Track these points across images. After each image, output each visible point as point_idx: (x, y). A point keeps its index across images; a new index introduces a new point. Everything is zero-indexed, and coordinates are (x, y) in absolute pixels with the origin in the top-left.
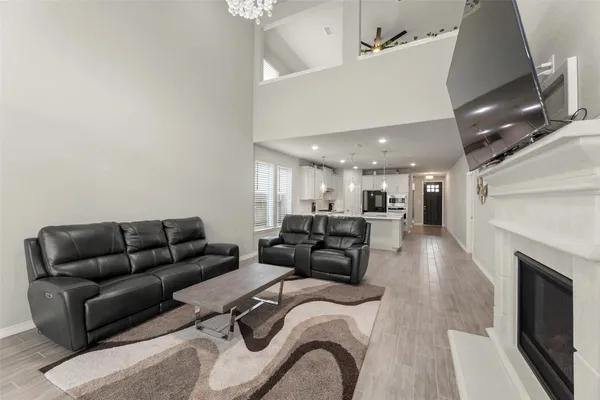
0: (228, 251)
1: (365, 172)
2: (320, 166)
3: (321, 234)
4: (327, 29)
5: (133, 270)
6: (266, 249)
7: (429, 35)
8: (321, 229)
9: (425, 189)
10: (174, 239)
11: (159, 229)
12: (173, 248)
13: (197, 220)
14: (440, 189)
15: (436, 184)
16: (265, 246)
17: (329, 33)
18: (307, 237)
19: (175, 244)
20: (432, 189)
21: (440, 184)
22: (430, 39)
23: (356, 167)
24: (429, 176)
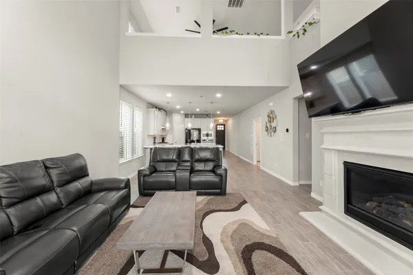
0: (123, 185)
1: (186, 116)
2: (160, 109)
3: (188, 161)
4: (178, 8)
5: (15, 230)
6: (146, 179)
7: (255, 34)
8: (187, 157)
9: (216, 128)
10: (58, 181)
11: (41, 172)
12: (58, 190)
13: (78, 156)
14: (224, 128)
15: (222, 125)
16: (145, 176)
17: (178, 11)
18: (176, 164)
19: (59, 186)
20: (220, 128)
21: (224, 125)
22: (256, 37)
23: (182, 112)
24: (221, 120)
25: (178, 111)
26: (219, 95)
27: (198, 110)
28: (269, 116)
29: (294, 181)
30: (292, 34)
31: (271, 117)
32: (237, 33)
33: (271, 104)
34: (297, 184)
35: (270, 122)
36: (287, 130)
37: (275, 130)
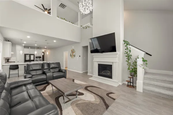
1: (25, 47)
8: (46, 67)
14: (44, 54)
22: (72, 24)
23: (23, 45)
24: (43, 51)
25: (20, 44)
26: (55, 41)
27: (36, 45)
28: (72, 51)
29: (82, 71)
30: (82, 27)
31: (73, 51)
32: (66, 20)
33: (73, 47)
34: (82, 72)
35: (72, 53)
36: (80, 56)
37: (75, 56)
